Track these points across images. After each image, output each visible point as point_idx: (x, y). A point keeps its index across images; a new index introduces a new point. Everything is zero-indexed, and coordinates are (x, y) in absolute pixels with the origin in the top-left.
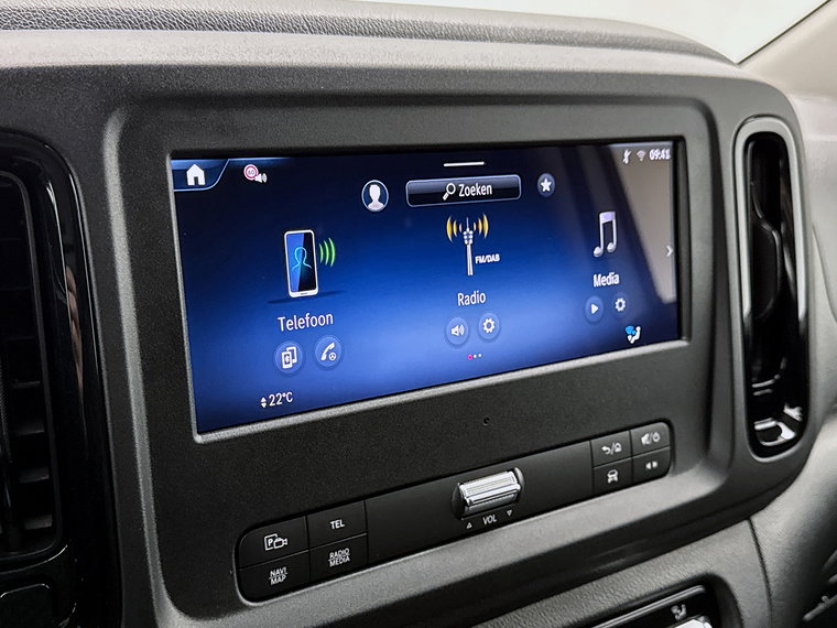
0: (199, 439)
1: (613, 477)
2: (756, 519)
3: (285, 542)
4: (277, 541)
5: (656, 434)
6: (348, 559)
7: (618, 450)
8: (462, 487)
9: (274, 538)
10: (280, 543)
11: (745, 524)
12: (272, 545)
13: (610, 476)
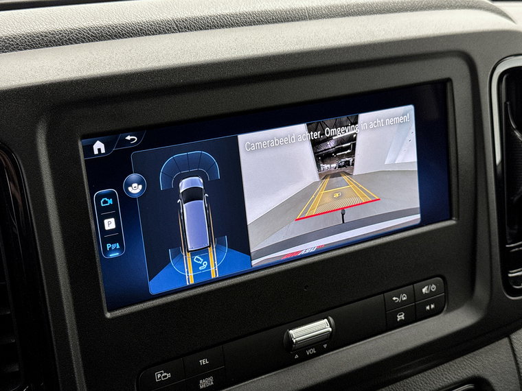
0: (108, 315)
1: (401, 317)
2: (514, 336)
3: (169, 375)
4: (163, 375)
5: (433, 286)
6: (212, 383)
7: (404, 299)
8: (291, 332)
9: (161, 374)
10: (166, 376)
11: (506, 340)
12: (160, 378)
13: (398, 317)
